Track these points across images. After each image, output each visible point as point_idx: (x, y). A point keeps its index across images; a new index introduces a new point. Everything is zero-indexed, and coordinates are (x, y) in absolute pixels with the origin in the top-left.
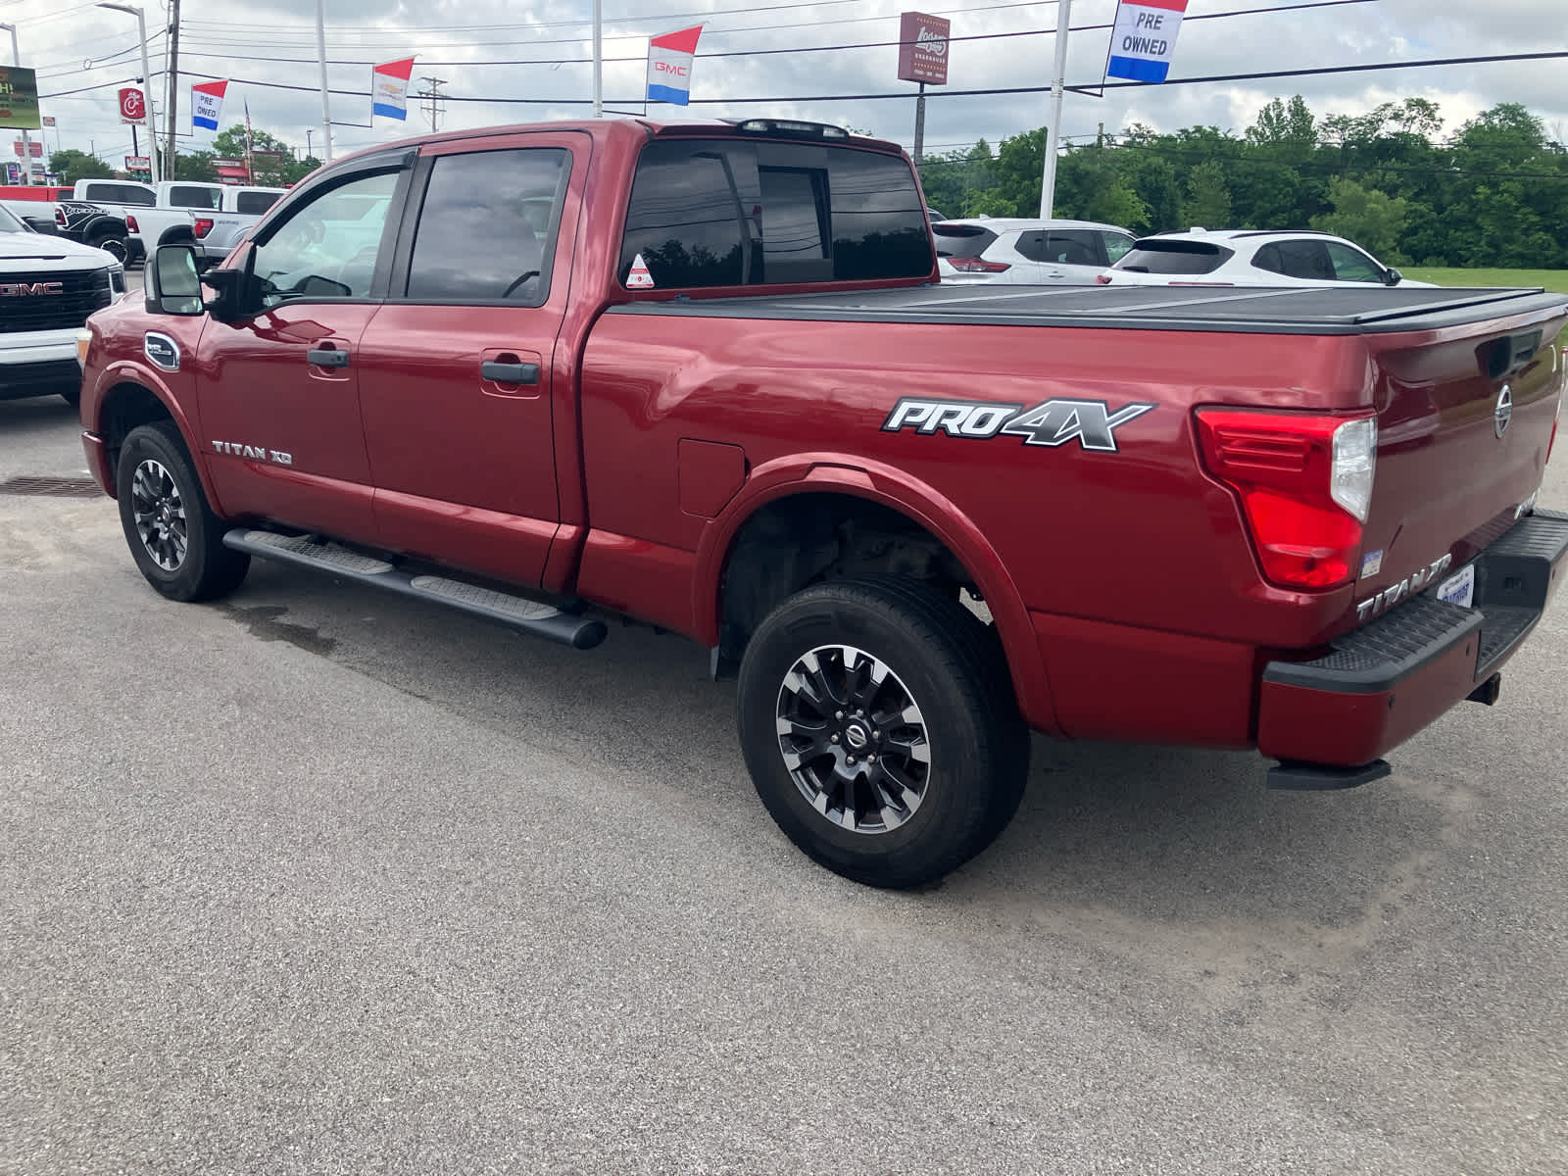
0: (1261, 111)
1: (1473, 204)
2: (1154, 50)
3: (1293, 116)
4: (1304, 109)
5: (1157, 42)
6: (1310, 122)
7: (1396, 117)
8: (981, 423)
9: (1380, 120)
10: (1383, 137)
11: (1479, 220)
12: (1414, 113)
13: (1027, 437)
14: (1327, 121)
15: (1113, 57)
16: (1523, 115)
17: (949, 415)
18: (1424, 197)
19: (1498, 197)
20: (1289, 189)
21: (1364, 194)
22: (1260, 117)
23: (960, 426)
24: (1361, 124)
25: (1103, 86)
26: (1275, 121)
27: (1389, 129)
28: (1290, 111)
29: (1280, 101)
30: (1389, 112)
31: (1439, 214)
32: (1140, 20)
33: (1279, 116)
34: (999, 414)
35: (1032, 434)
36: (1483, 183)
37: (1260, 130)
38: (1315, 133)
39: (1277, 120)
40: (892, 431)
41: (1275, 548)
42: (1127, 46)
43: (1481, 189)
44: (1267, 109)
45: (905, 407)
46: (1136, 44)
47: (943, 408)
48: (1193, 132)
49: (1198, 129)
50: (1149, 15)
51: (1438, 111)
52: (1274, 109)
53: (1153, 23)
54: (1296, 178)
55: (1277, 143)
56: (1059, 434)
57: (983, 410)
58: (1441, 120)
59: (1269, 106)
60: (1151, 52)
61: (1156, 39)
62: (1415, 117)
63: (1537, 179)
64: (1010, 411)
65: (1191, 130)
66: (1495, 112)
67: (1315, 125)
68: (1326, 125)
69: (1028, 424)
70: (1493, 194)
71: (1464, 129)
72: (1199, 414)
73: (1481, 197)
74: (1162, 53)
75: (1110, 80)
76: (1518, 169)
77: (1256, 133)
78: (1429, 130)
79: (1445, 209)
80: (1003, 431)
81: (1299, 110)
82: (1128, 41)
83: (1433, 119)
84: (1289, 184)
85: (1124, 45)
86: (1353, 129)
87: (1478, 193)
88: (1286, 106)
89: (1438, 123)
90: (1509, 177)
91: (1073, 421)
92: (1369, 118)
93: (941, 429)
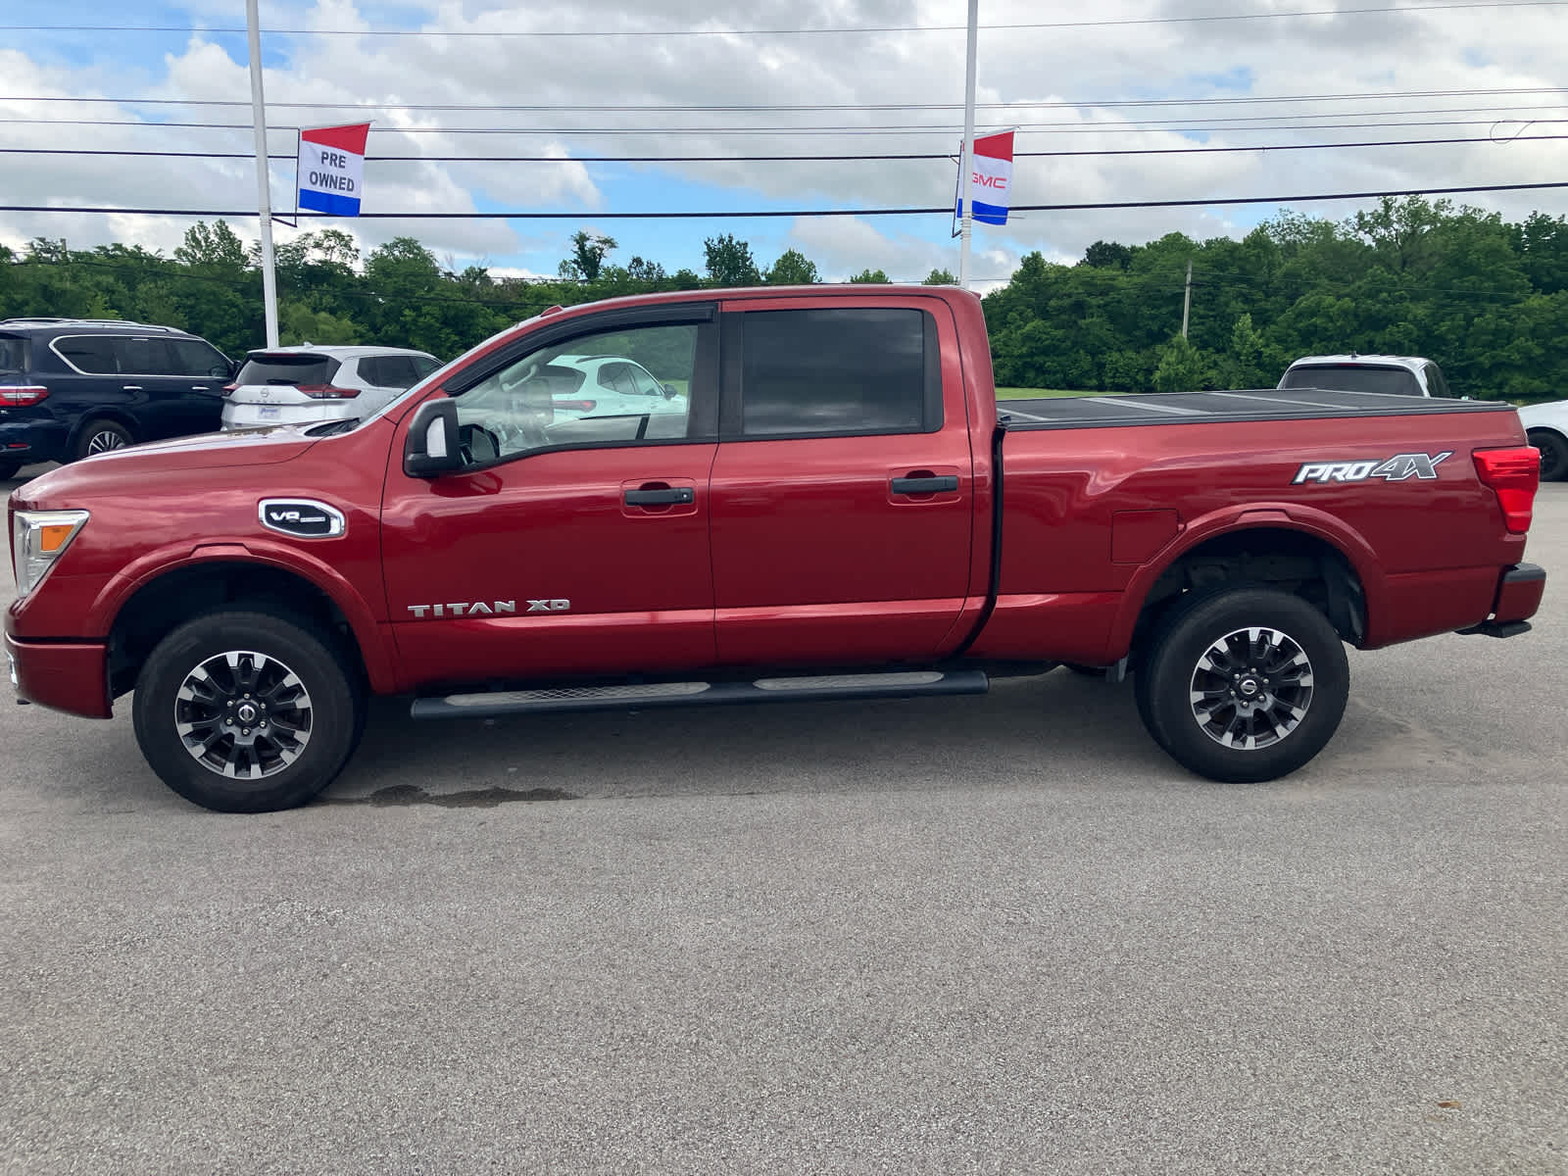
0: (187, 234)
1: (403, 325)
2: (343, 186)
3: (220, 239)
4: (230, 233)
5: (345, 179)
6: (239, 246)
7: (318, 245)
8: (1359, 471)
9: (305, 248)
10: (310, 263)
11: (411, 340)
12: (332, 244)
13: (1386, 477)
14: (256, 247)
15: (302, 191)
16: (419, 248)
17: (1337, 470)
18: (360, 319)
19: (422, 319)
20: (234, 310)
21: (313, 316)
22: (187, 239)
23: (1344, 476)
24: (287, 251)
25: (296, 215)
26: (203, 243)
27: (314, 256)
28: (217, 234)
29: (204, 224)
30: (311, 241)
31: (376, 333)
32: (323, 158)
33: (206, 239)
34: (1368, 466)
35: (1389, 475)
36: (407, 307)
37: (190, 251)
38: (246, 257)
39: (206, 242)
40: (1299, 484)
41: (1512, 514)
42: (314, 180)
43: (407, 312)
44: (192, 231)
45: (1306, 469)
46: (325, 179)
47: (1332, 467)
48: (112, 250)
49: (118, 247)
50: (332, 155)
51: (353, 243)
52: (200, 232)
53: (337, 162)
54: (239, 300)
55: (210, 263)
56: (1405, 472)
57: (1358, 465)
58: (357, 251)
59: (193, 228)
60: (340, 188)
61: (343, 176)
62: (334, 247)
63: (451, 303)
64: (1375, 464)
65: (110, 248)
66: (395, 245)
67: (246, 249)
68: (256, 250)
69: (1387, 469)
70: (420, 316)
71: (372, 259)
72: (1475, 454)
73: (408, 319)
74: (352, 190)
75: (301, 211)
76: (432, 295)
77: (186, 254)
78: (349, 259)
79: (380, 329)
80: (1372, 475)
81: (225, 235)
82: (314, 176)
83: (350, 250)
84: (233, 305)
85: (311, 180)
86: (282, 255)
87: (405, 316)
88: (212, 230)
89: (355, 253)
90: (428, 302)
91: (1412, 465)
92: (294, 245)
93: (1332, 479)
